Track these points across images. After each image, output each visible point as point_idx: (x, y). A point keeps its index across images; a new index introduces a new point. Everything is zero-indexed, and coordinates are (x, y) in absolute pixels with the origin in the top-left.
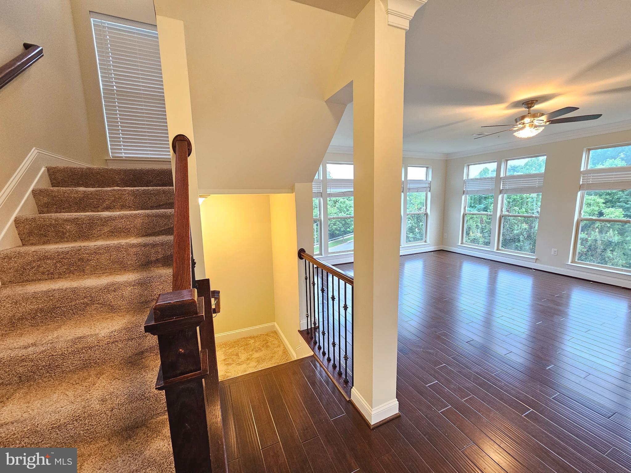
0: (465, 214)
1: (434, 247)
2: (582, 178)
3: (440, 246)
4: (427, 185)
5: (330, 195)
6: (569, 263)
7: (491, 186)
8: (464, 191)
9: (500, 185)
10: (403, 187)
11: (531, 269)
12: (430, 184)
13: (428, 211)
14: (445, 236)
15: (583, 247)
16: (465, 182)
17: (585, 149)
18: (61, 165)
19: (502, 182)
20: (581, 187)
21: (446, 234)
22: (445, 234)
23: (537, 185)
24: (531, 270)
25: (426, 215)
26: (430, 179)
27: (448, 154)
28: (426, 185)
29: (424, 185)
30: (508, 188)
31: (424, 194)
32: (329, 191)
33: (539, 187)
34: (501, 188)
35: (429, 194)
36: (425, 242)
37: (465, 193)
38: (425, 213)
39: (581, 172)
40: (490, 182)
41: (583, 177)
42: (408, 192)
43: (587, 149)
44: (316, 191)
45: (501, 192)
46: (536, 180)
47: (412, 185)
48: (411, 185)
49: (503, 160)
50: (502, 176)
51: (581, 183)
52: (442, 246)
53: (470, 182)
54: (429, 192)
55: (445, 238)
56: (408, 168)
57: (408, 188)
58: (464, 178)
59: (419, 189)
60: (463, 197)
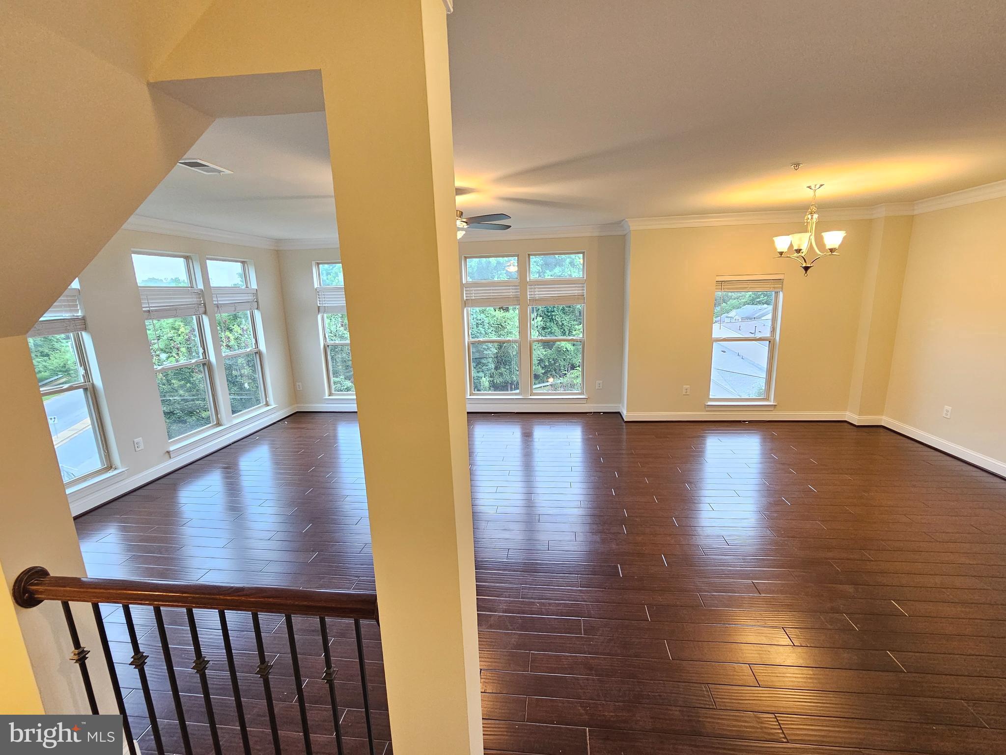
1: (284, 411)
3: (294, 406)
4: (250, 298)
8: (318, 308)
10: (205, 304)
12: (256, 294)
13: (262, 347)
14: (298, 387)
16: (318, 292)
21: (300, 384)
22: (297, 384)
25: (259, 353)
26: (254, 285)
27: (278, 241)
28: (248, 296)
29: (244, 297)
31: (247, 314)
35: (258, 315)
36: (267, 405)
37: (321, 310)
38: (256, 350)
39: (464, 285)
42: (217, 313)
47: (221, 297)
48: (219, 297)
51: (465, 298)
52: (296, 405)
53: (323, 292)
54: (256, 311)
55: (300, 390)
56: (208, 262)
57: (214, 304)
58: (316, 285)
59: (236, 305)
60: (319, 317)
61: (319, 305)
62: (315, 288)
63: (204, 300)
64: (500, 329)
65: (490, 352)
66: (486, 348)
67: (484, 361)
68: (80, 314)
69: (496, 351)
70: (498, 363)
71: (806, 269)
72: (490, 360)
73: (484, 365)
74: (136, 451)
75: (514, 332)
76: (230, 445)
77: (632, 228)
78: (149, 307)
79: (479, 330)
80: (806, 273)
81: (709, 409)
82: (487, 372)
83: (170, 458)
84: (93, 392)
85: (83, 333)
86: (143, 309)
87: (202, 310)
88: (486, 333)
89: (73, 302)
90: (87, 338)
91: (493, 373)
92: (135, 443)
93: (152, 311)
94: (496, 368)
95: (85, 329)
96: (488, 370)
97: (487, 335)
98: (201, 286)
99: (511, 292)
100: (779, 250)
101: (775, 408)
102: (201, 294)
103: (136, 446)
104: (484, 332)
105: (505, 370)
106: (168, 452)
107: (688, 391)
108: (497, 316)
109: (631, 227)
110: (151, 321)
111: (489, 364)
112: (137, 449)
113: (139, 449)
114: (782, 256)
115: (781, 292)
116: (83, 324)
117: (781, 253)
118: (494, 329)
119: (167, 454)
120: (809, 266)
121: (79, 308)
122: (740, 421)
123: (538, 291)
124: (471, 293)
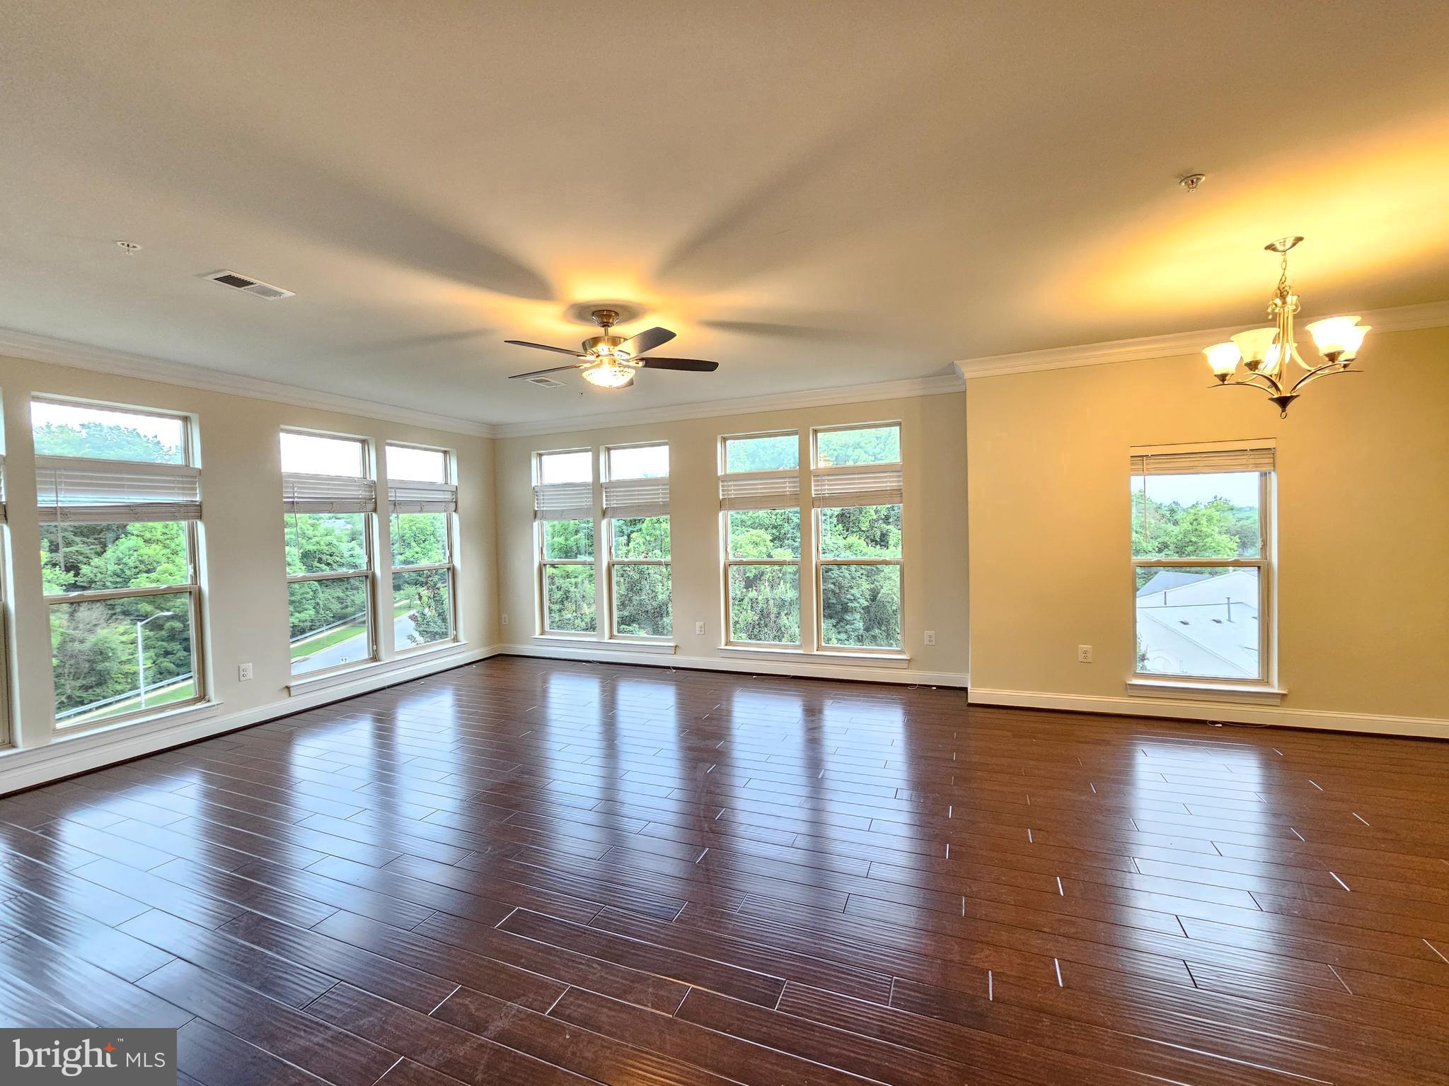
0: (542, 564)
1: (477, 651)
2: (721, 489)
3: (496, 646)
4: (448, 496)
6: (723, 647)
7: (586, 502)
8: (536, 513)
9: (602, 500)
10: (375, 499)
11: (668, 668)
12: (455, 492)
13: (457, 563)
14: (503, 619)
15: (754, 613)
16: (537, 492)
17: (719, 438)
19: (604, 494)
20: (722, 505)
21: (506, 615)
22: (503, 615)
23: (661, 500)
24: (668, 672)
25: (452, 570)
26: (454, 481)
27: (493, 427)
28: (445, 495)
29: (439, 494)
30: (615, 506)
31: (442, 517)
33: (665, 505)
34: (605, 506)
36: (455, 639)
37: (539, 515)
38: (448, 566)
39: (719, 478)
40: (584, 494)
41: (723, 486)
42: (393, 512)
43: (721, 436)
45: (604, 513)
46: (658, 489)
47: (402, 493)
48: (399, 492)
49: (602, 448)
50: (603, 480)
51: (721, 497)
52: (500, 645)
53: (546, 491)
54: (454, 513)
55: (506, 625)
56: (388, 448)
57: (390, 501)
58: (534, 483)
59: (423, 504)
60: (536, 524)
61: (536, 509)
62: (533, 486)
63: (376, 495)
64: (873, 573)
65: (858, 605)
66: (852, 598)
67: (848, 617)
68: (198, 499)
69: (866, 604)
70: (870, 621)
71: (1283, 402)
72: (858, 616)
73: (848, 623)
74: (239, 680)
75: (893, 578)
76: (384, 689)
77: (967, 376)
78: (293, 498)
79: (842, 573)
80: (1283, 411)
81: (1131, 692)
82: (852, 633)
83: (290, 696)
84: (198, 599)
85: (199, 522)
86: (285, 500)
87: (371, 506)
88: (853, 578)
89: (191, 484)
90: (201, 528)
91: (862, 636)
92: (241, 670)
93: (297, 503)
94: (867, 629)
95: (200, 518)
96: (854, 630)
97: (853, 580)
98: (374, 477)
99: (788, 487)
100: (1219, 372)
101: (1282, 699)
102: (372, 486)
103: (242, 673)
104: (849, 577)
105: (880, 632)
106: (288, 688)
107: (1089, 655)
108: (869, 554)
109: (965, 375)
110: (293, 515)
111: (856, 622)
112: (242, 678)
113: (244, 679)
114: (1226, 382)
115: (1273, 473)
116: (197, 511)
117: (1223, 377)
118: (865, 573)
119: (286, 690)
120: (1289, 395)
121: (198, 492)
122: (1203, 722)
123: (829, 485)
124: (728, 490)
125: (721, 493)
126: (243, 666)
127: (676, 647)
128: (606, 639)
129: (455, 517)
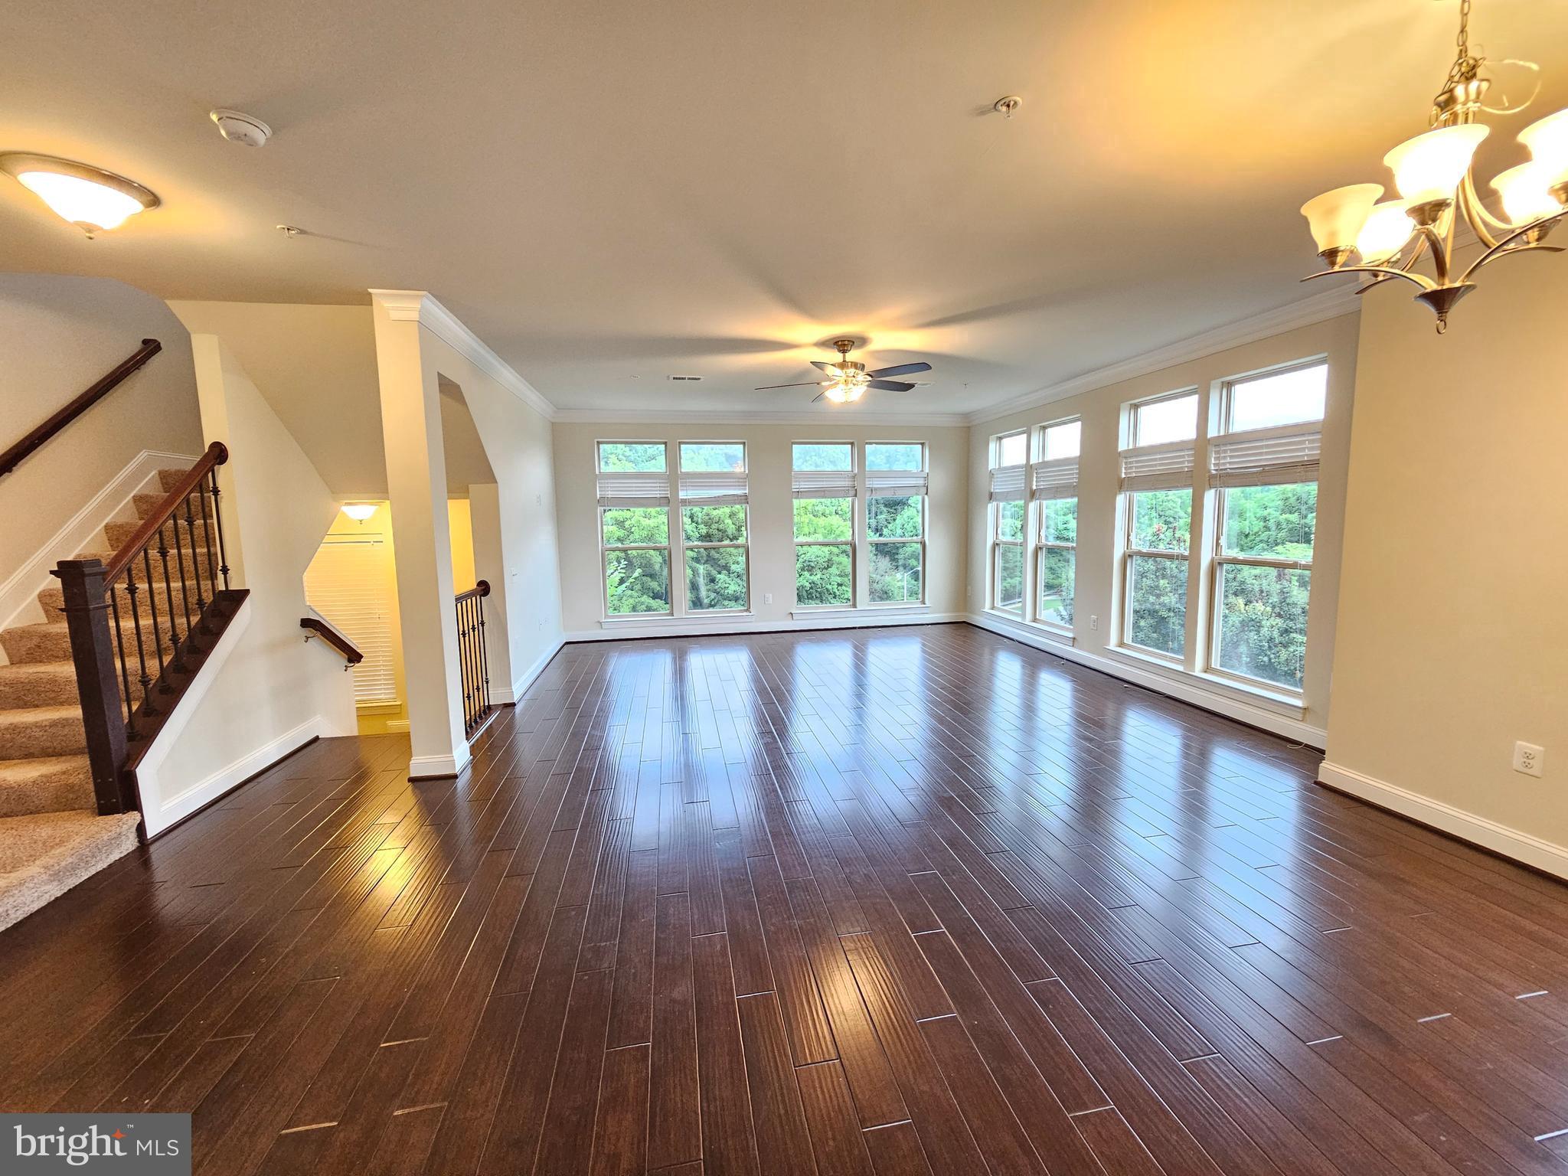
0: (996, 543)
4: (921, 482)
5: (684, 502)
6: (1111, 647)
7: (1022, 483)
8: (991, 495)
9: (1032, 480)
10: (856, 486)
11: (1063, 659)
12: (926, 478)
13: (927, 538)
14: (968, 591)
16: (992, 475)
18: (173, 467)
19: (1035, 476)
20: (1122, 485)
21: (970, 588)
22: (968, 587)
23: (1075, 480)
25: (923, 544)
26: (927, 469)
28: (918, 480)
29: (912, 481)
30: (1042, 487)
32: (682, 495)
33: (1076, 486)
34: (1034, 488)
35: (927, 501)
36: (924, 602)
37: (993, 497)
38: (920, 540)
40: (1020, 475)
41: (1126, 463)
43: (1131, 405)
44: (658, 496)
45: (1033, 495)
47: (878, 481)
48: (876, 481)
52: (963, 614)
53: (998, 474)
54: (925, 496)
55: (969, 597)
56: (869, 446)
57: (868, 488)
58: (991, 467)
59: (898, 489)
60: (991, 507)
61: (992, 491)
62: (989, 469)
63: (858, 483)
68: (746, 492)
78: (799, 488)
83: (793, 619)
86: (794, 490)
87: (853, 492)
93: (801, 492)
98: (857, 471)
99: (1186, 462)
102: (856, 476)
116: (746, 499)
119: (790, 615)
123: (1231, 457)
124: (1131, 468)
125: (1124, 471)
126: (767, 595)
127: (1074, 639)
128: (1028, 621)
129: (926, 498)
